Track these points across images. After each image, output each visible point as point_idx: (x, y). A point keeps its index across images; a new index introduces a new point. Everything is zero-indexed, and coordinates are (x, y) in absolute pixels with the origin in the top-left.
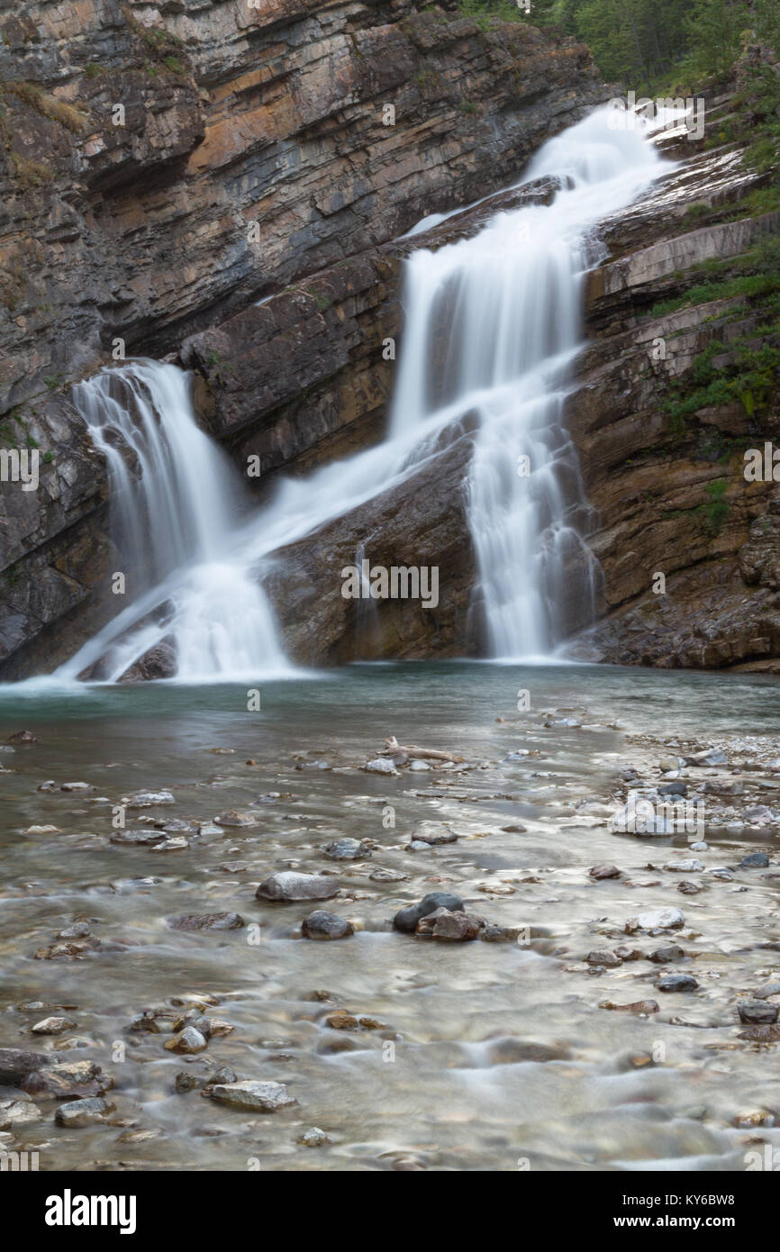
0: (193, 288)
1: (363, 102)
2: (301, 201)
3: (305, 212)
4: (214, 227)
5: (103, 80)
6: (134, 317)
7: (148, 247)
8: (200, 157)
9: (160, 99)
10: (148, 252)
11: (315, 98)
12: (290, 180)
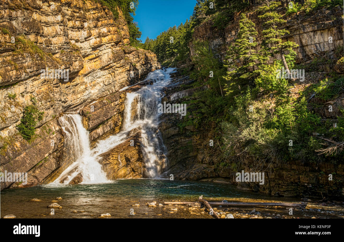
0: (79, 99)
1: (114, 62)
2: (101, 82)
3: (102, 84)
4: (84, 87)
5: (65, 54)
6: (68, 104)
7: (70, 90)
8: (82, 72)
9: (76, 59)
10: (70, 91)
11: (105, 61)
12: (99, 78)
